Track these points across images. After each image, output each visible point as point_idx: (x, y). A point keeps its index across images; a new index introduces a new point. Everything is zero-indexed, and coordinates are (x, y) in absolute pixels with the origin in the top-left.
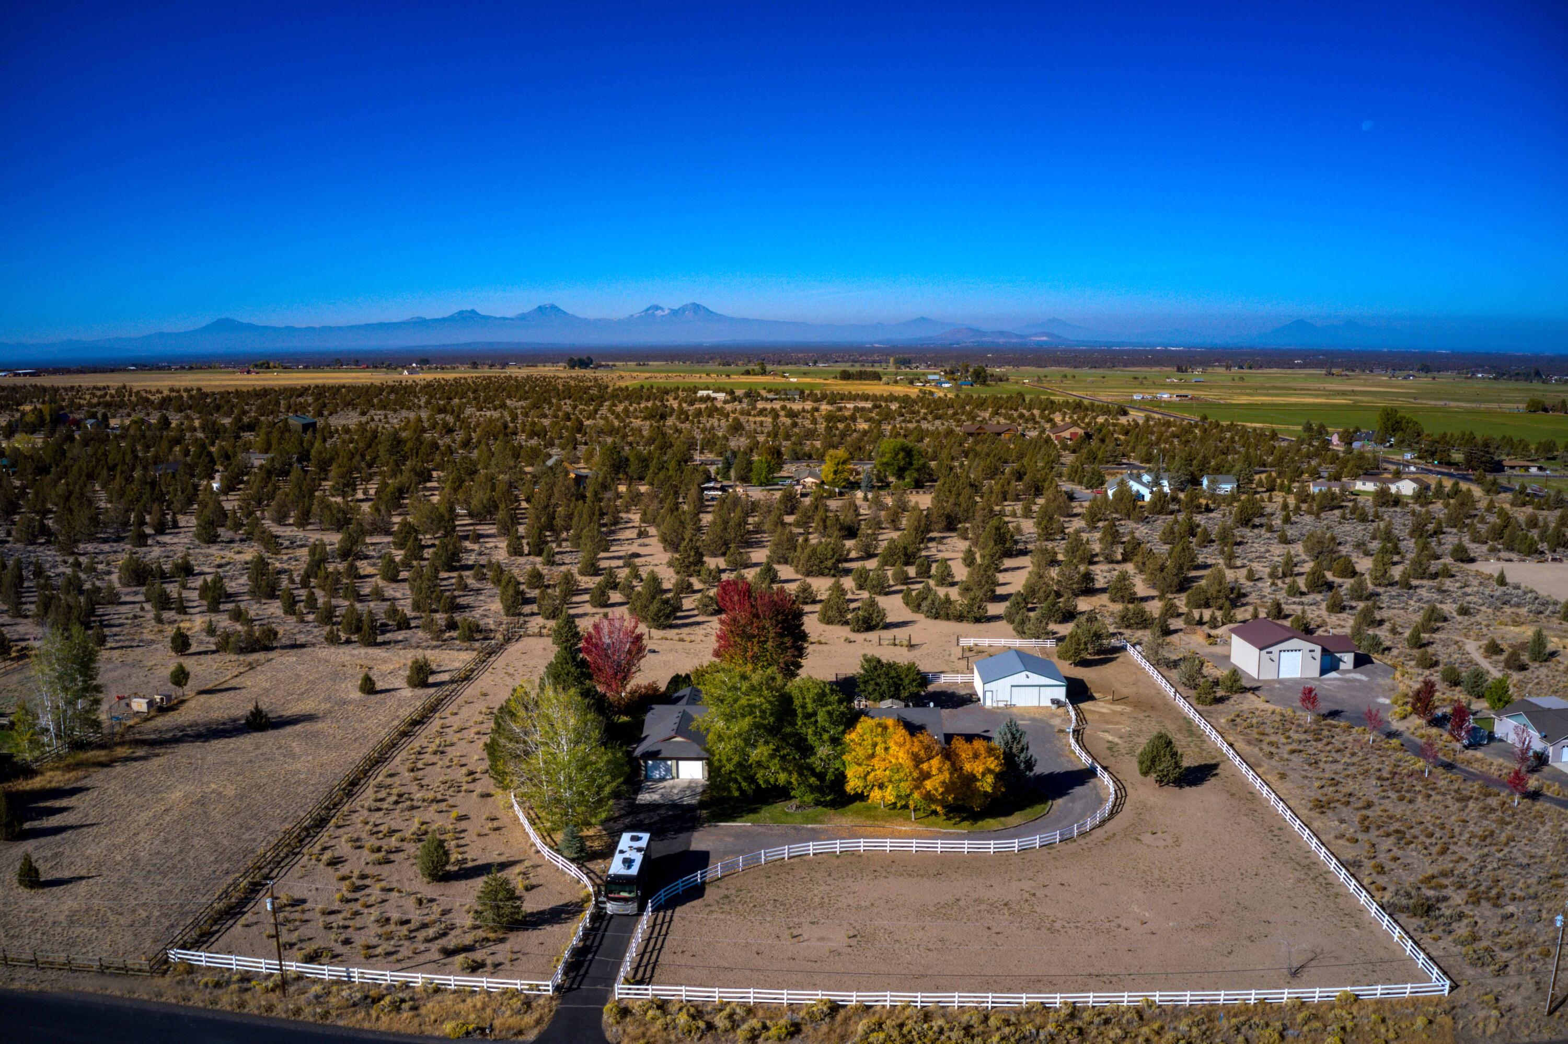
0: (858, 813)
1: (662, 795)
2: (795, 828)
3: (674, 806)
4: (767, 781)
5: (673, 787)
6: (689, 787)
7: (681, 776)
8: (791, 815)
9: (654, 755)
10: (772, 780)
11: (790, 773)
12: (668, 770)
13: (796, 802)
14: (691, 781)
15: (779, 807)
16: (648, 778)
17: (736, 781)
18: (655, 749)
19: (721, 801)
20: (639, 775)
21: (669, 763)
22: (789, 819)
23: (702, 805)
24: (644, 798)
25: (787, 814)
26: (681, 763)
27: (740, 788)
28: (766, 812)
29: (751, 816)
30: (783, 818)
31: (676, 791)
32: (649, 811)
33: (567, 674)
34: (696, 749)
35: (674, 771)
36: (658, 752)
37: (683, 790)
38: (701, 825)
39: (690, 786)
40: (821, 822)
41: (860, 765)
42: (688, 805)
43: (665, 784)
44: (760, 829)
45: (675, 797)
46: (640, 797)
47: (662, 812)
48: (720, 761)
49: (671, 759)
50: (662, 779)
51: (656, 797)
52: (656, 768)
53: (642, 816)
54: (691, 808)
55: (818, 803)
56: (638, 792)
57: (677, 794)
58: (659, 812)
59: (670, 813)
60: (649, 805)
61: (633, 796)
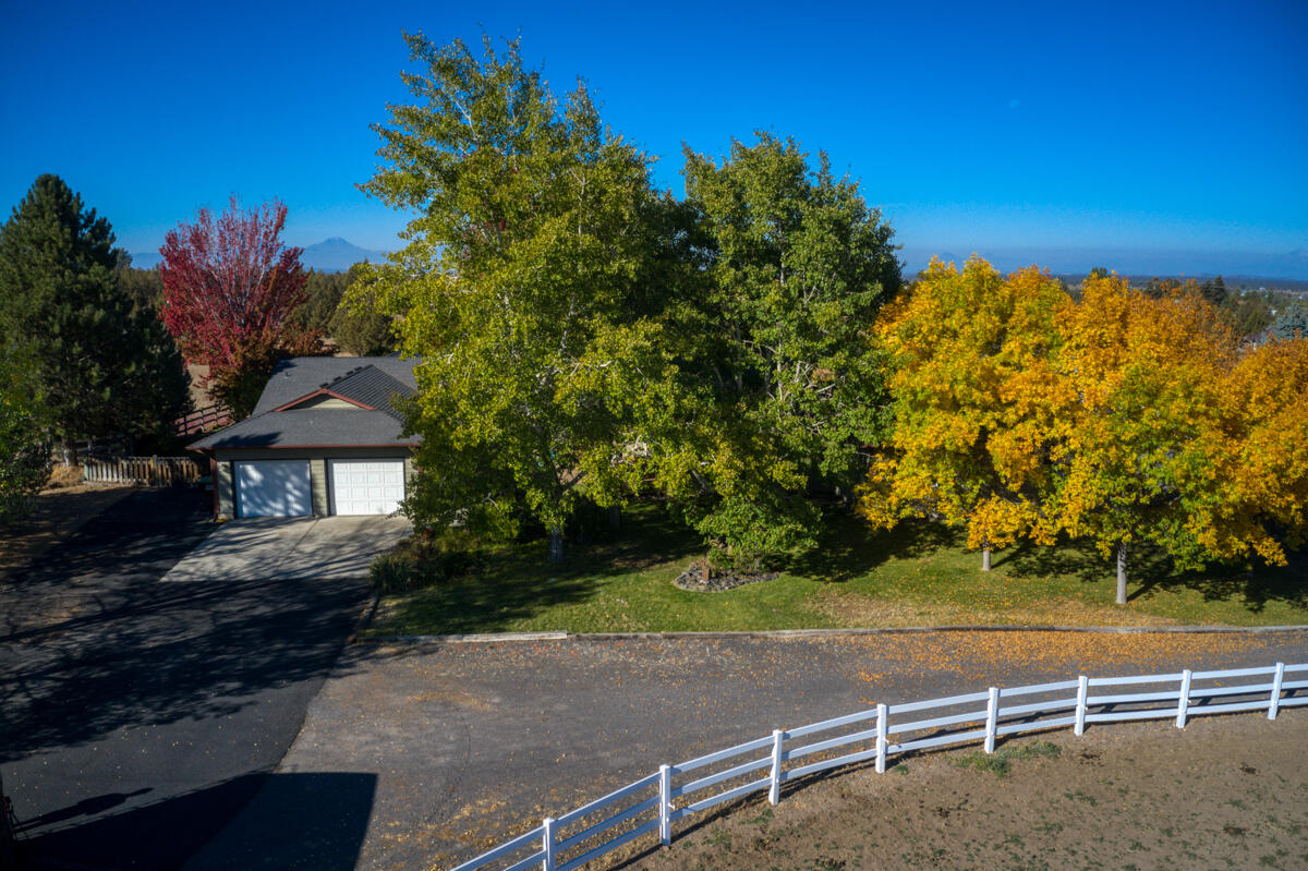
0: (923, 588)
1: (261, 558)
2: (732, 641)
3: (289, 585)
4: (615, 485)
5: (306, 539)
6: (355, 539)
7: (342, 509)
8: (700, 598)
9: (261, 448)
10: (633, 482)
11: (703, 446)
13: (706, 562)
14: (366, 523)
15: (651, 582)
16: (233, 516)
18: (262, 430)
19: (455, 565)
20: (212, 508)
22: (702, 614)
23: (388, 579)
24: (197, 567)
25: (688, 598)
26: (341, 470)
28: (615, 595)
29: (561, 611)
30: (678, 610)
31: (308, 548)
32: (187, 604)
33: (39, 245)
34: (387, 429)
35: (320, 491)
38: (368, 648)
39: (363, 532)
40: (818, 620)
41: (955, 406)
43: (283, 531)
44: (606, 655)
46: (180, 566)
47: (233, 607)
49: (305, 454)
50: (282, 518)
51: (236, 565)
53: (147, 623)
54: (348, 594)
55: (775, 564)
56: (179, 554)
57: (312, 554)
58: (222, 607)
59: (262, 610)
60: (200, 585)
61: (160, 564)
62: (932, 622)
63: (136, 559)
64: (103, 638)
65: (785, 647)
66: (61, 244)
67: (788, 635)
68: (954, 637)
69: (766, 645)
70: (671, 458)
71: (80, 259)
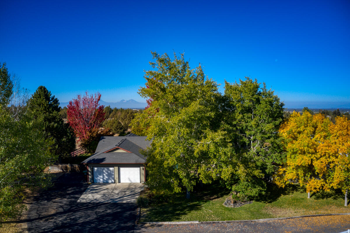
0: (294, 204)
1: (104, 195)
2: (246, 223)
3: (114, 204)
4: (208, 177)
5: (115, 189)
6: (128, 189)
7: (122, 181)
8: (233, 210)
9: (99, 163)
10: (214, 176)
11: (235, 166)
12: (110, 175)
14: (130, 184)
15: (217, 205)
16: (94, 182)
17: (177, 176)
18: (101, 157)
19: (160, 199)
20: (86, 179)
21: (111, 169)
22: (235, 215)
23: (141, 203)
24: (87, 197)
25: (229, 210)
26: (122, 169)
27: (180, 185)
29: (194, 213)
30: (228, 214)
31: (117, 192)
32: (87, 209)
33: (39, 105)
34: (134, 158)
35: (116, 176)
36: (103, 159)
37: (124, 191)
39: (130, 188)
40: (268, 216)
42: (127, 204)
43: (108, 186)
44: (211, 228)
45: (116, 197)
46: (82, 196)
47: (101, 210)
48: (162, 155)
49: (113, 165)
50: (106, 183)
51: (98, 196)
52: (101, 173)
53: (78, 215)
54: (131, 207)
56: (81, 193)
57: (118, 194)
58: (97, 210)
59: (109, 211)
60: (90, 203)
61: (77, 196)
62: (299, 215)
63: (69, 194)
64: (66, 219)
65: (262, 224)
66: (45, 105)
67: (261, 221)
68: (306, 219)
69: (256, 224)
70: (225, 169)
71: (50, 109)
